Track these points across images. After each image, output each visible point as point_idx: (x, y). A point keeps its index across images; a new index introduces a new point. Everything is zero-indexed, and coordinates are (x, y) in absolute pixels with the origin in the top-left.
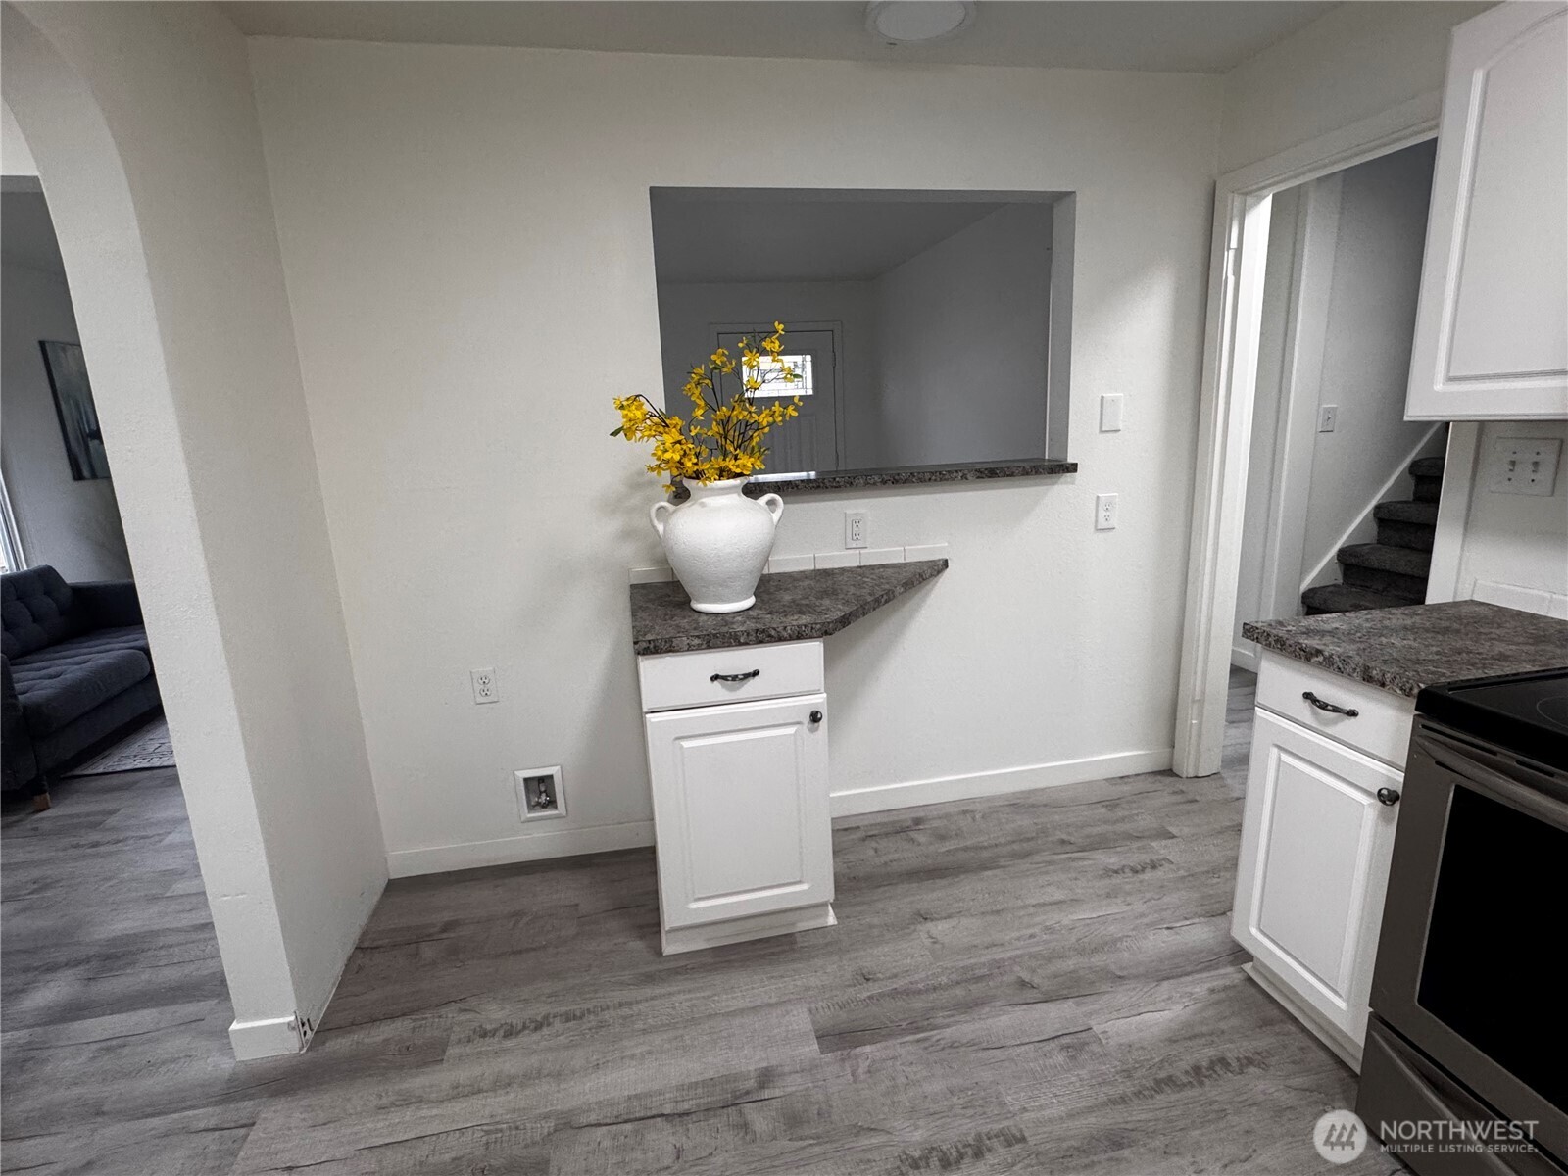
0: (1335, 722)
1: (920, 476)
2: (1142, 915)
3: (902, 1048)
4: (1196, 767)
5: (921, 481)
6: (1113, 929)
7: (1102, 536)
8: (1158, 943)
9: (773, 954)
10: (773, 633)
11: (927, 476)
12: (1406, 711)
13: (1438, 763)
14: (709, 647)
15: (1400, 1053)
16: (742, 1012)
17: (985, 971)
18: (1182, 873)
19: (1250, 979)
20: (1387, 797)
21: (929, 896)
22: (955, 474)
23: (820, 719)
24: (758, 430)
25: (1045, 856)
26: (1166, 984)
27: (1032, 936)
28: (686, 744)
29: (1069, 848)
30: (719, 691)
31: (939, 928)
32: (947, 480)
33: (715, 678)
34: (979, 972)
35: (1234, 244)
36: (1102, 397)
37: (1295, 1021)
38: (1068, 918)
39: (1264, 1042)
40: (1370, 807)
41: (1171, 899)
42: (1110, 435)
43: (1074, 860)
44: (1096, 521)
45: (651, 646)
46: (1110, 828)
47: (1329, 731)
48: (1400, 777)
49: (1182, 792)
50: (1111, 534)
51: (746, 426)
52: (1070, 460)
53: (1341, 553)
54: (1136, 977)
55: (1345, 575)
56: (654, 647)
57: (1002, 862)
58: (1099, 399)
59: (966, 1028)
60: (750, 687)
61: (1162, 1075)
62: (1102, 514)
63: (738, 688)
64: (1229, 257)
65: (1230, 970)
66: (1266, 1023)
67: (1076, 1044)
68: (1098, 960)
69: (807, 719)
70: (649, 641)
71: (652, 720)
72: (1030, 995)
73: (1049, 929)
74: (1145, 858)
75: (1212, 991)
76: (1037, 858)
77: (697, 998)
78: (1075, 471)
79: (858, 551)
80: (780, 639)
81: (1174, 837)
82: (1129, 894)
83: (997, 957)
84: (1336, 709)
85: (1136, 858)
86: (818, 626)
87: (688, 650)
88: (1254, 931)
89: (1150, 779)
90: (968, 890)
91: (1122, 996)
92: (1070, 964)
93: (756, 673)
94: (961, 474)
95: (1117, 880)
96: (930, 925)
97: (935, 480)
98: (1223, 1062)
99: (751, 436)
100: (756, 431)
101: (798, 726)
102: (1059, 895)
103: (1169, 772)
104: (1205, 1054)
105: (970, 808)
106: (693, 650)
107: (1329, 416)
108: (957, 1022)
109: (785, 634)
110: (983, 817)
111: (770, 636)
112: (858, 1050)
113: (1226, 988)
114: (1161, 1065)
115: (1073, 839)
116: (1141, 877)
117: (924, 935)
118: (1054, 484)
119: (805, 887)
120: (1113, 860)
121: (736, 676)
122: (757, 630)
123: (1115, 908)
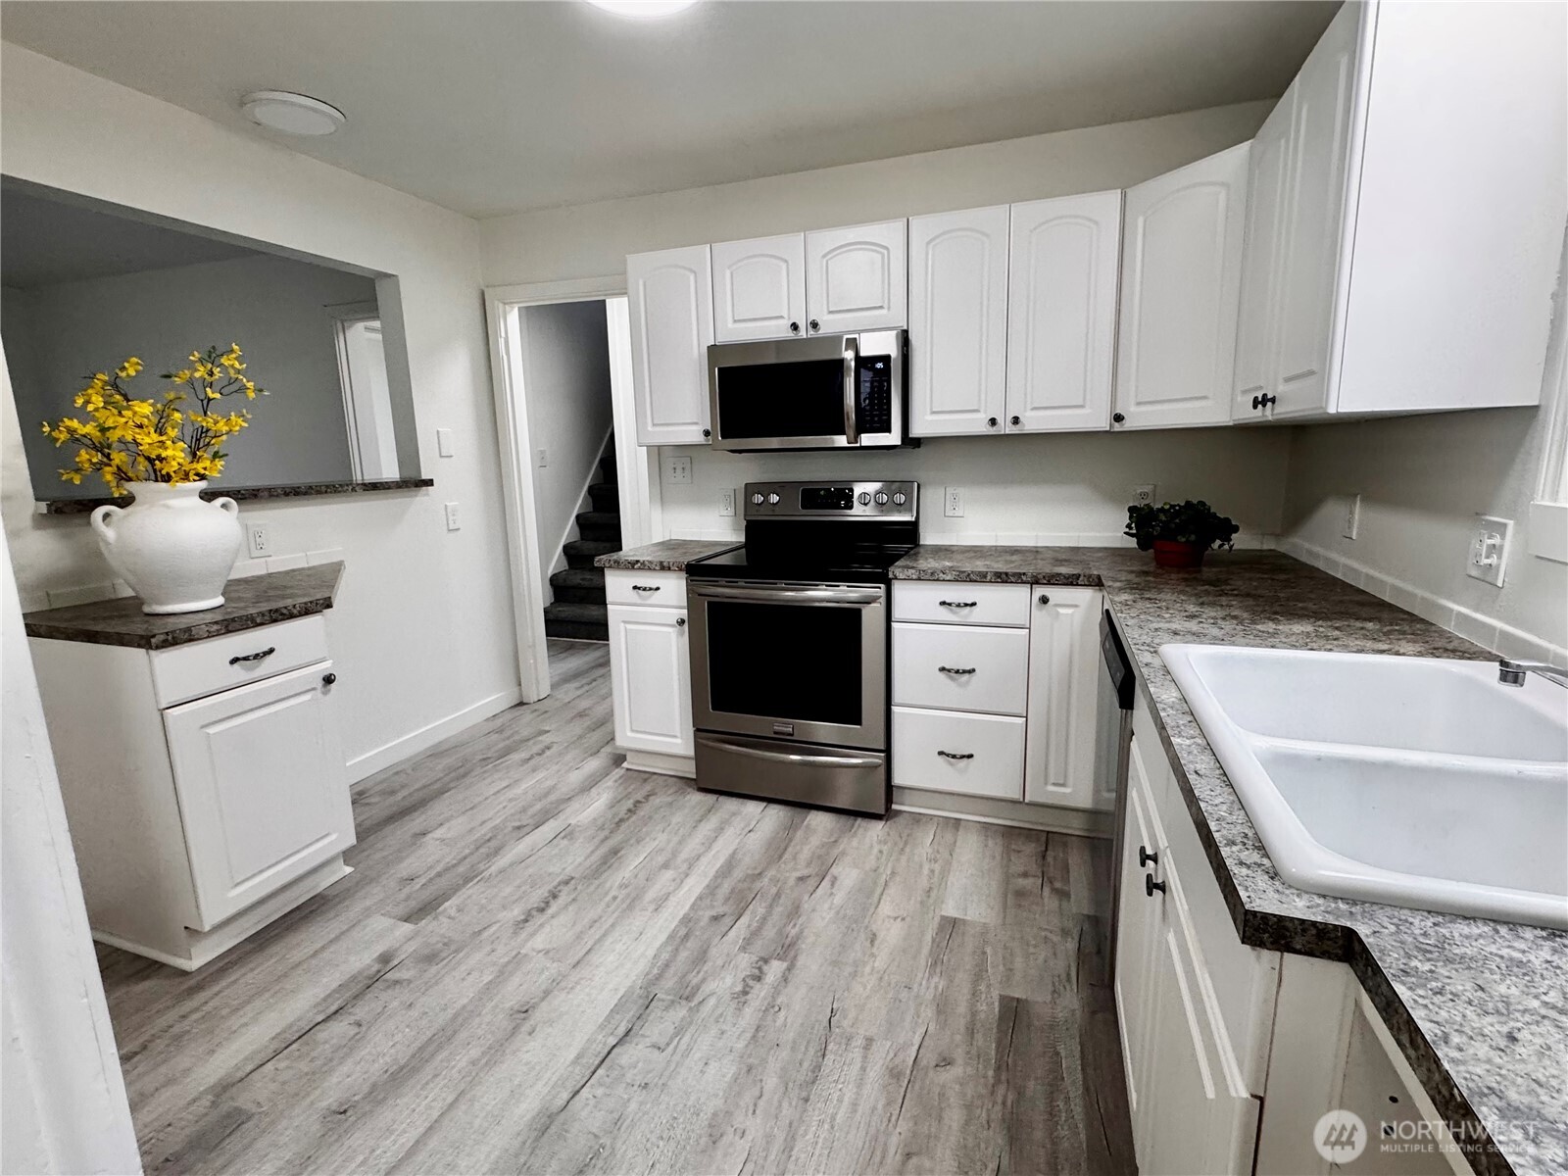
0: (650, 596)
1: (318, 488)
2: (559, 771)
3: (471, 891)
4: (538, 695)
5: (319, 492)
6: (550, 783)
7: (452, 535)
8: (576, 777)
9: (311, 912)
10: (285, 611)
11: (324, 489)
12: (681, 578)
13: (699, 595)
14: (229, 632)
15: (708, 739)
16: (323, 948)
17: (490, 835)
18: (566, 745)
19: (628, 769)
20: (681, 622)
21: (416, 823)
22: (346, 488)
23: (334, 681)
24: (215, 437)
25: (478, 770)
26: (593, 790)
27: (504, 808)
28: (212, 730)
29: (490, 761)
30: (239, 673)
31: (439, 833)
32: (339, 492)
33: (234, 661)
34: (487, 837)
35: (503, 334)
36: (438, 432)
37: (655, 773)
38: (518, 791)
39: (648, 787)
40: (673, 632)
41: (569, 757)
42: (446, 459)
43: (499, 764)
44: (448, 524)
45: (170, 638)
46: (507, 742)
47: (648, 602)
48: (685, 611)
49: (536, 710)
50: (459, 532)
51: (202, 433)
52: (424, 477)
53: (565, 548)
54: (577, 794)
55: (570, 564)
56: (173, 638)
57: (452, 785)
58: (436, 433)
59: (502, 861)
60: (268, 665)
61: (617, 820)
62: (451, 518)
63: (257, 667)
64: (502, 342)
65: (617, 770)
66: (645, 780)
67: (568, 833)
68: (552, 797)
69: (320, 683)
70: (167, 633)
71: (175, 714)
72: (526, 830)
73: (510, 800)
74: (540, 746)
75: (616, 781)
76: (473, 774)
77: (269, 967)
78: (432, 485)
79: (263, 560)
80: (292, 616)
81: (548, 731)
82: (544, 765)
83: (493, 825)
84: (650, 589)
85: (536, 749)
86: (321, 601)
87: (208, 637)
88: (629, 734)
89: (513, 710)
90: (438, 809)
91: (575, 805)
92: (538, 806)
93: (272, 651)
94: (351, 487)
95: (532, 763)
96: (430, 835)
97: (331, 492)
98: (639, 802)
99: (209, 443)
100: (213, 438)
101: (313, 692)
102: (504, 784)
103: (521, 704)
104: (629, 804)
105: (399, 769)
106: (213, 636)
107: (542, 455)
108: (494, 863)
109: (295, 612)
110: (413, 770)
111: (282, 614)
112: (441, 909)
113: (620, 778)
114: (613, 817)
115: (489, 756)
116: (545, 755)
117: (431, 842)
118: (416, 496)
119: (334, 837)
120: (524, 755)
121: (257, 655)
122: (271, 610)
123: (540, 775)
